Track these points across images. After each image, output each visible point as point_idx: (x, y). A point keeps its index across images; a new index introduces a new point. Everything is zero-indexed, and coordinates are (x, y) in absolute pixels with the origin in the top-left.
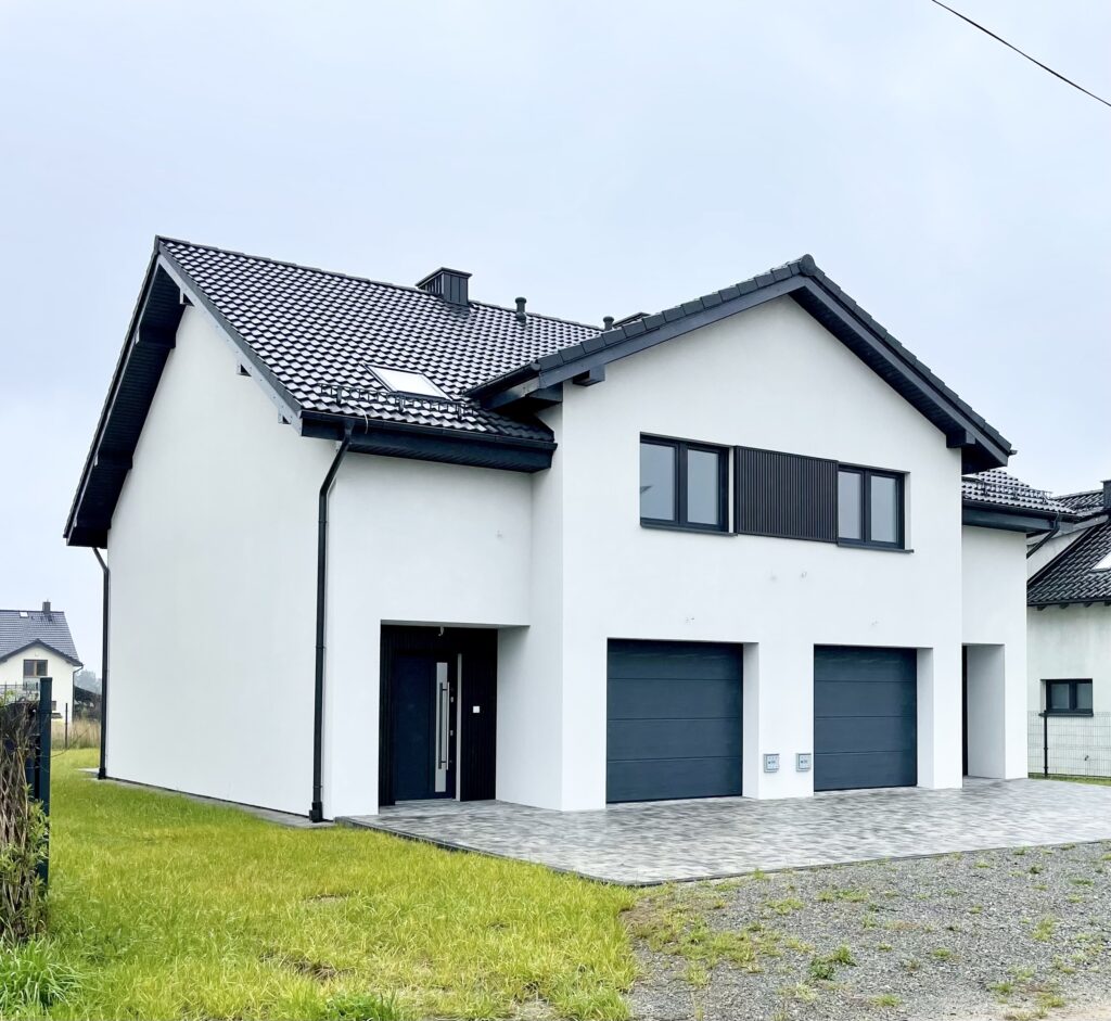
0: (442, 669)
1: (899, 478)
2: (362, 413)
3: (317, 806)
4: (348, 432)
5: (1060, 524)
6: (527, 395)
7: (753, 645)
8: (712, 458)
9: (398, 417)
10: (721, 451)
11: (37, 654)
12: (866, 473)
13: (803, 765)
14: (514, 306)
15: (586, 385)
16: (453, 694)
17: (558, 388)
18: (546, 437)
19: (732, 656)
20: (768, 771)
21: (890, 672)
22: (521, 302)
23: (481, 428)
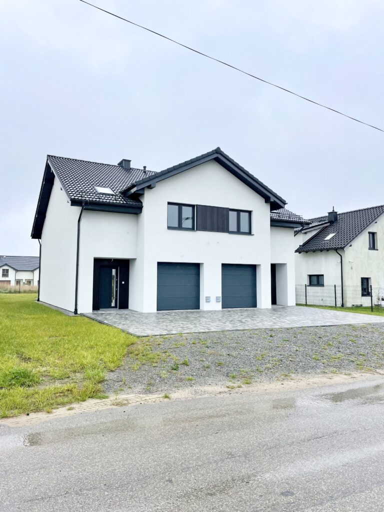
0: (114, 271)
1: (250, 212)
2: (88, 199)
3: (76, 310)
4: (83, 204)
5: (305, 225)
6: (134, 192)
7: (203, 263)
8: (191, 208)
9: (115, 201)
10: (193, 206)
12: (239, 211)
13: (218, 300)
14: (143, 169)
15: (151, 188)
16: (117, 278)
17: (143, 189)
18: (140, 204)
19: (197, 266)
20: (207, 302)
21: (249, 272)
22: (145, 167)
23: (122, 202)
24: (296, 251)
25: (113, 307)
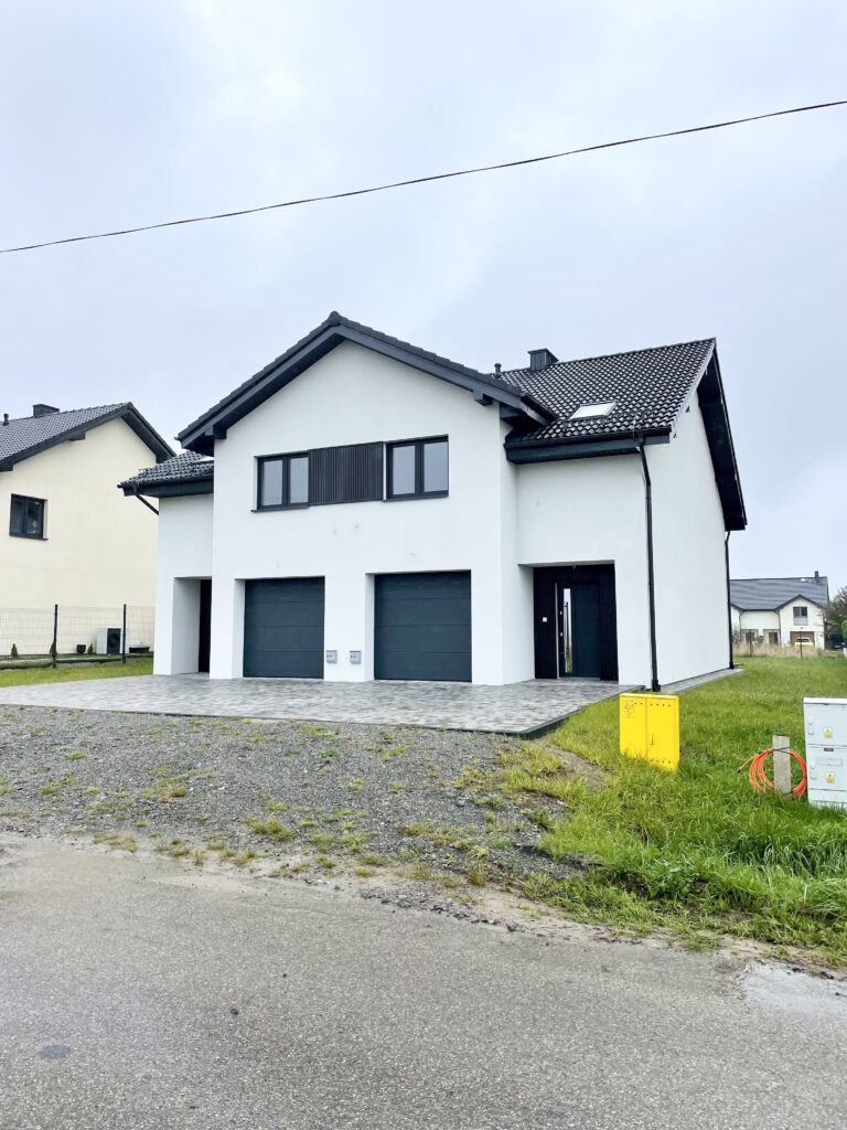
11: (800, 604)
13: (354, 659)
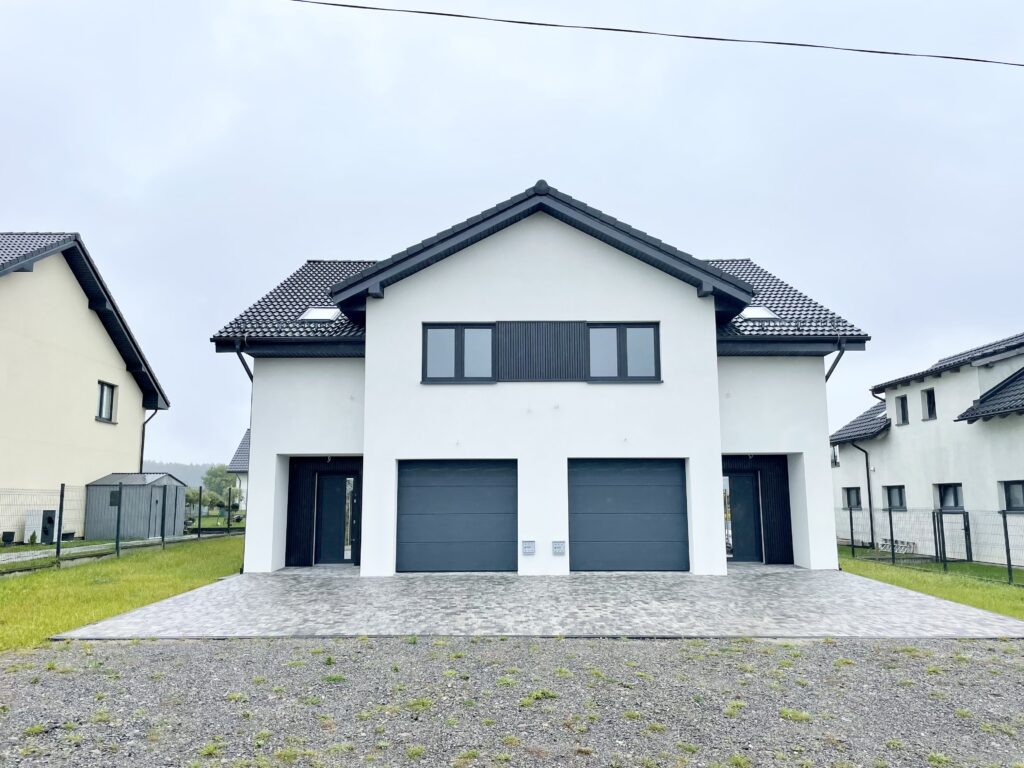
0: (351, 482)
1: (654, 326)
4: (238, 346)
8: (488, 332)
12: (621, 327)
13: (556, 550)
16: (356, 497)
20: (525, 553)
24: (962, 418)
25: (347, 561)
